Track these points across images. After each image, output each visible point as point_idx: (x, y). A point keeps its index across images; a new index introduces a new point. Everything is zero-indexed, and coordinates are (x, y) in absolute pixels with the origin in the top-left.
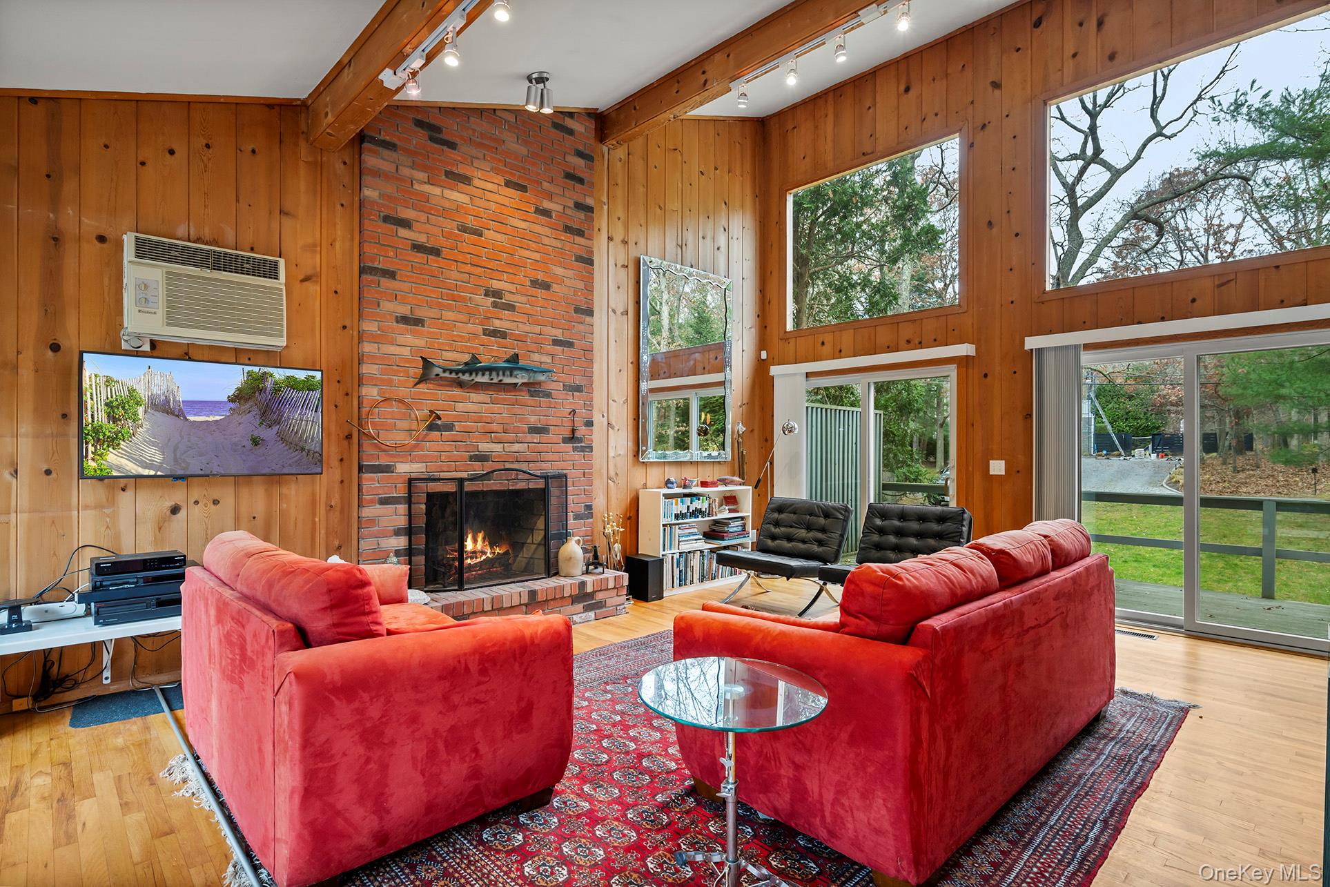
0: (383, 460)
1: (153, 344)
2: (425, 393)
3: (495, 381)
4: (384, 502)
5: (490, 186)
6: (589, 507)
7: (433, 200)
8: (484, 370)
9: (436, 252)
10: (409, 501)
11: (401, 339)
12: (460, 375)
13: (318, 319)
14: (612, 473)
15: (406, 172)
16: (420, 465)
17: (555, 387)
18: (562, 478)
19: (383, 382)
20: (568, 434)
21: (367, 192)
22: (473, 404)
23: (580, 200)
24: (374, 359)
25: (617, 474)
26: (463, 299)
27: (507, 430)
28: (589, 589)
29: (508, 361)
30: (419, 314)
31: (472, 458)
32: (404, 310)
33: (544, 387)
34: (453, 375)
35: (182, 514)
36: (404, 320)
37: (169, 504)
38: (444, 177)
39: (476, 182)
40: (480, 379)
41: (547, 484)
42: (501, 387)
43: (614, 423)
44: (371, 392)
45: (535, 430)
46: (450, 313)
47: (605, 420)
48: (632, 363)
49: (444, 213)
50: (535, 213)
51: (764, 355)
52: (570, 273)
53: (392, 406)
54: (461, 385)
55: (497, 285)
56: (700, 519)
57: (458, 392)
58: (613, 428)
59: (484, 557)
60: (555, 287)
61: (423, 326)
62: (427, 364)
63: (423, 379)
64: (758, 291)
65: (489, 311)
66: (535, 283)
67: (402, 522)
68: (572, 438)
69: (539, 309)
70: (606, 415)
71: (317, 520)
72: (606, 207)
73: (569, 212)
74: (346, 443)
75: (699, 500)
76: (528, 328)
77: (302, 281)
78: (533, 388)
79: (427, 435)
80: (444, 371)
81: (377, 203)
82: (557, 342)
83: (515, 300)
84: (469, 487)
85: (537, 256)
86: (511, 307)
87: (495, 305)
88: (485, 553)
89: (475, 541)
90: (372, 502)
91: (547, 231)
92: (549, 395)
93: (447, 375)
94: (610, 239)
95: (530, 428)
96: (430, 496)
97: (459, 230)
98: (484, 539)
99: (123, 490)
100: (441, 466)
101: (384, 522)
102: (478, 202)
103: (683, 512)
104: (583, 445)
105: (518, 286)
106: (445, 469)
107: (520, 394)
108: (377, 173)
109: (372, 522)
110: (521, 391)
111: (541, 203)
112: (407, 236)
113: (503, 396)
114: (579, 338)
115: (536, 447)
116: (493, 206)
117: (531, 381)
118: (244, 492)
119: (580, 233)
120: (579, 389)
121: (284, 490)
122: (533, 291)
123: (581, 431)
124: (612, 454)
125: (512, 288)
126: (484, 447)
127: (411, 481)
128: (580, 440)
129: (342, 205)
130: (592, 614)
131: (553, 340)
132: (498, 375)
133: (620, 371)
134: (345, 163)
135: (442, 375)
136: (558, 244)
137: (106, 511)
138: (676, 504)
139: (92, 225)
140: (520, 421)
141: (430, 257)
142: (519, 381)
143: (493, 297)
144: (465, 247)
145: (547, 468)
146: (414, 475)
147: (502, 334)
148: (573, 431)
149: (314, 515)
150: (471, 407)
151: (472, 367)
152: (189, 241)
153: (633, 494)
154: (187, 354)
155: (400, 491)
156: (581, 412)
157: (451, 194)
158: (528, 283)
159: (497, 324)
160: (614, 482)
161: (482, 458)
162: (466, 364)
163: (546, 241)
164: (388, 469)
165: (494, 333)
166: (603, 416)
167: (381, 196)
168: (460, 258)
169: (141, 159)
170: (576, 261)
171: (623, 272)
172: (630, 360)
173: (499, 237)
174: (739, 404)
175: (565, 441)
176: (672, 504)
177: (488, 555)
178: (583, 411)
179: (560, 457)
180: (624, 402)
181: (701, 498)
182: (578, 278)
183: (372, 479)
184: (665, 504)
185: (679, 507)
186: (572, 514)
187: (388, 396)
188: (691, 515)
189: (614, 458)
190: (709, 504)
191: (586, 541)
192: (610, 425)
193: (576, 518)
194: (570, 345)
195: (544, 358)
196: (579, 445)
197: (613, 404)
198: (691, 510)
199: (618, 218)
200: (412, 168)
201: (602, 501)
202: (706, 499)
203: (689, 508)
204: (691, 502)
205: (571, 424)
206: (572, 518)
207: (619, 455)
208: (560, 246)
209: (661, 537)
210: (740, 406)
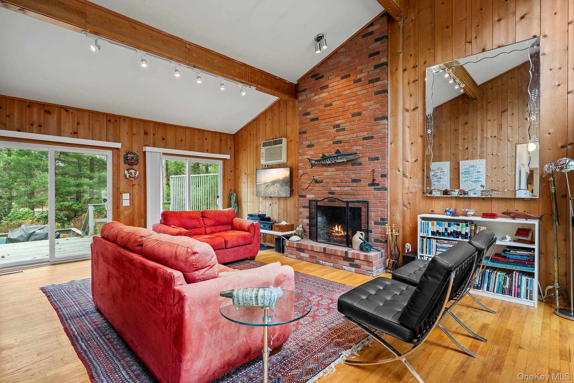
0: (304, 193)
1: (267, 166)
2: (314, 170)
4: (303, 207)
5: (335, 84)
7: (317, 101)
8: (328, 159)
9: (317, 119)
10: (310, 207)
11: (308, 152)
13: (293, 152)
14: (406, 203)
15: (309, 96)
16: (313, 195)
17: (364, 160)
18: (366, 203)
19: (303, 168)
20: (371, 182)
22: (330, 172)
23: (377, 63)
25: (409, 203)
26: (326, 133)
27: (342, 181)
28: (350, 256)
29: (336, 153)
30: (313, 143)
31: (329, 193)
32: (308, 143)
33: (359, 161)
34: (320, 162)
35: (271, 206)
36: (309, 146)
37: (269, 203)
38: (320, 90)
39: (330, 85)
41: (347, 205)
43: (407, 174)
45: (354, 181)
47: (400, 174)
48: (421, 137)
49: (320, 103)
50: (354, 83)
52: (372, 102)
54: (324, 165)
55: (338, 122)
56: (460, 239)
57: (325, 168)
58: (406, 177)
60: (364, 113)
61: (314, 147)
63: (313, 165)
65: (335, 134)
66: (354, 115)
67: (307, 214)
68: (373, 184)
69: (355, 126)
70: (401, 170)
72: (401, 55)
73: (370, 73)
75: (458, 225)
76: (351, 136)
77: (290, 142)
78: (354, 162)
79: (315, 185)
80: (315, 161)
81: (302, 111)
82: (365, 139)
83: (345, 126)
85: (354, 102)
86: (343, 129)
87: (337, 131)
91: (359, 88)
92: (360, 164)
94: (404, 70)
95: (352, 180)
97: (324, 107)
99: (264, 199)
100: (319, 196)
101: (304, 214)
102: (331, 92)
103: (440, 231)
104: (379, 187)
105: (347, 119)
106: (320, 197)
107: (347, 165)
108: (302, 101)
109: (301, 213)
111: (357, 77)
112: (309, 118)
113: (340, 167)
114: (377, 133)
115: (354, 188)
116: (336, 91)
118: (280, 201)
119: (378, 80)
120: (377, 159)
122: (354, 118)
123: (379, 179)
124: (405, 191)
125: (344, 121)
126: (333, 189)
127: (310, 201)
128: (378, 185)
130: (353, 269)
131: (363, 138)
132: (332, 160)
133: (412, 143)
135: (315, 163)
136: (365, 91)
138: (433, 225)
140: (347, 177)
141: (316, 121)
143: (336, 128)
144: (326, 113)
145: (361, 198)
146: (311, 199)
147: (341, 142)
148: (374, 180)
150: (328, 173)
152: (272, 140)
154: (272, 167)
155: (308, 204)
156: (379, 170)
157: (321, 95)
158: (351, 116)
159: (338, 138)
160: (407, 208)
161: (333, 193)
162: (322, 157)
163: (359, 93)
164: (304, 196)
165: (337, 142)
166: (399, 171)
168: (325, 117)
169: (266, 124)
170: (375, 95)
171: (412, 85)
172: (420, 135)
173: (339, 102)
175: (370, 185)
176: (428, 224)
177: (343, 234)
178: (380, 169)
179: (366, 193)
180: (415, 161)
181: (461, 224)
182: (376, 103)
183: (301, 200)
184: (421, 224)
185: (435, 228)
186: (373, 222)
187: (304, 172)
188: (449, 235)
189: (407, 194)
190: (471, 230)
191: (381, 237)
192: (404, 175)
193: (376, 223)
194: (372, 138)
195: (358, 148)
196: (377, 187)
197: (407, 163)
198: (449, 231)
199: (411, 55)
200: (311, 93)
201: (398, 217)
202: (467, 226)
203: (446, 229)
204: (449, 225)
205: (372, 177)
206: (373, 224)
207: (412, 192)
208: (366, 92)
209: (420, 244)
210: (563, 147)
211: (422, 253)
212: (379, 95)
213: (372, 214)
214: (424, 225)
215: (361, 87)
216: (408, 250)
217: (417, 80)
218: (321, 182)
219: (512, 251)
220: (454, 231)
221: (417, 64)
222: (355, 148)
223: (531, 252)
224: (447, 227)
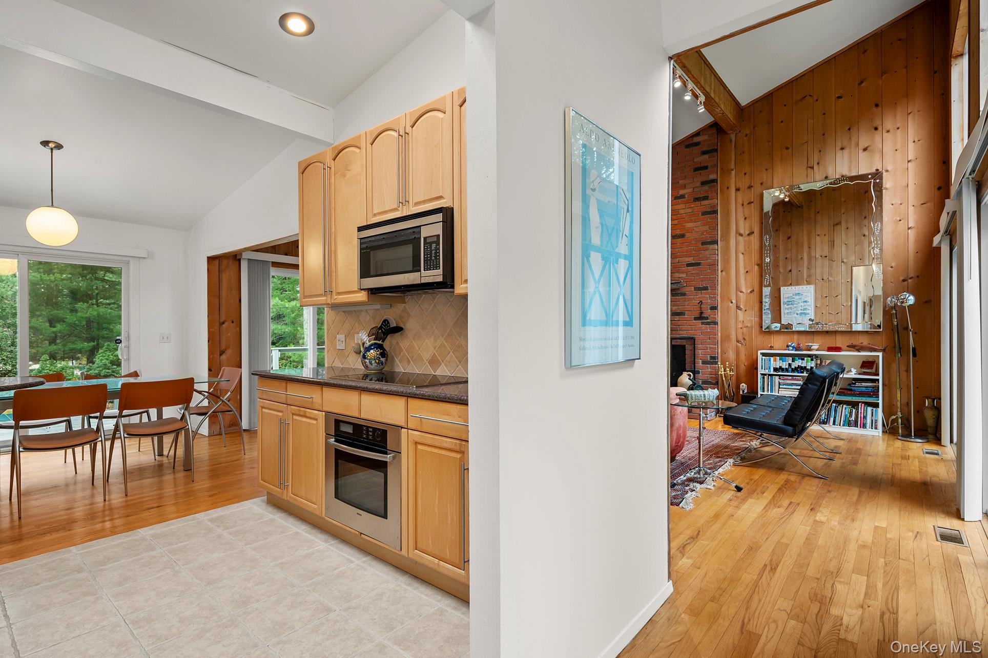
6: (714, 357)
14: (740, 338)
17: (689, 290)
18: (692, 340)
20: (698, 316)
23: (704, 179)
25: (744, 339)
33: (682, 290)
43: (742, 307)
45: (675, 314)
47: (733, 306)
48: (758, 265)
52: (698, 223)
58: (741, 309)
60: (688, 235)
66: (674, 237)
68: (701, 317)
70: (734, 301)
72: (733, 172)
73: (696, 190)
75: (803, 359)
78: (675, 292)
82: (689, 265)
85: (676, 222)
91: (683, 206)
92: (684, 294)
94: (737, 190)
103: (784, 367)
104: (708, 321)
111: (678, 192)
114: (705, 259)
115: (676, 322)
119: (706, 198)
120: (706, 288)
122: (675, 241)
123: (708, 312)
124: (739, 326)
128: (707, 318)
131: (687, 264)
133: (747, 272)
138: (775, 361)
148: (701, 313)
160: (742, 344)
163: (682, 211)
166: (732, 302)
170: (702, 215)
171: (747, 207)
172: (756, 263)
175: (696, 319)
176: (770, 360)
178: (709, 301)
179: (692, 328)
180: (751, 292)
181: (806, 358)
182: (704, 224)
184: (762, 360)
185: (778, 363)
186: (701, 361)
188: (793, 370)
189: (741, 328)
190: (816, 364)
191: (712, 377)
192: (738, 307)
193: (704, 363)
194: (699, 264)
195: (681, 275)
196: (706, 321)
197: (741, 294)
198: (793, 367)
199: (745, 174)
201: (731, 355)
202: (812, 360)
203: (790, 365)
204: (793, 361)
205: (699, 309)
206: (701, 363)
207: (747, 326)
208: (691, 211)
209: (761, 382)
210: (904, 281)
211: (764, 391)
212: (708, 216)
213: (700, 352)
214: (765, 361)
216: (743, 392)
217: (752, 202)
219: (857, 384)
220: (798, 366)
221: (752, 184)
222: (677, 275)
223: (876, 383)
224: (790, 362)
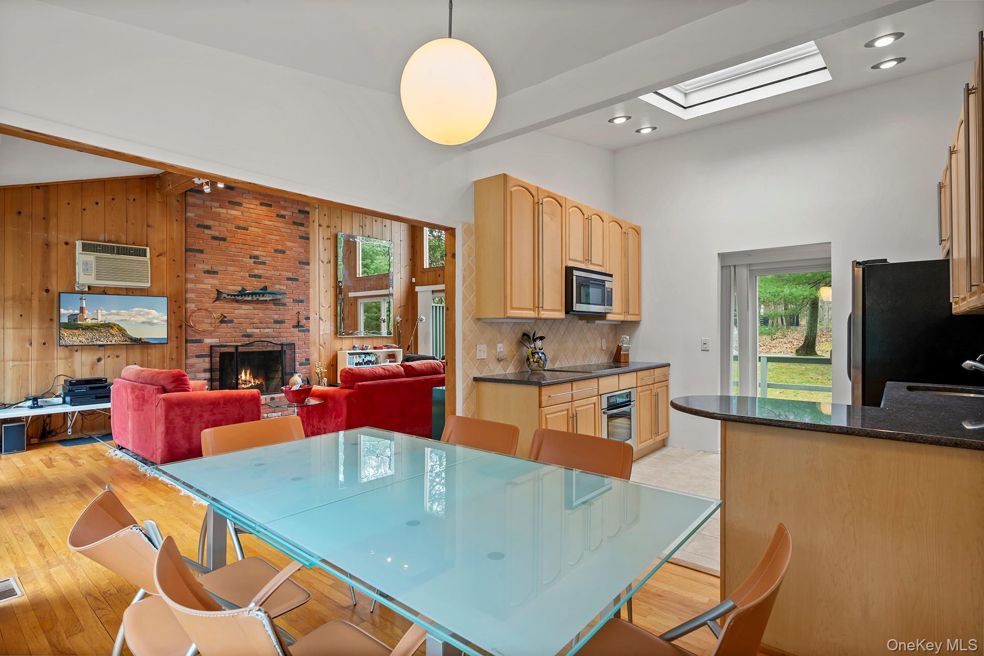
0: (198, 337)
1: (89, 288)
2: (218, 306)
3: (255, 299)
4: (198, 356)
5: (252, 206)
6: (308, 360)
7: (222, 216)
8: (248, 294)
9: (224, 239)
10: (211, 356)
11: (206, 281)
12: (236, 297)
13: (165, 273)
14: (322, 343)
15: (208, 203)
16: (216, 339)
17: (288, 301)
18: (292, 346)
19: (198, 301)
20: (296, 324)
21: (189, 214)
22: (243, 310)
23: (302, 209)
24: (192, 291)
25: (325, 343)
26: (238, 261)
27: (262, 322)
29: (261, 289)
30: (215, 269)
31: (243, 336)
32: (208, 267)
33: (282, 301)
34: (233, 297)
35: (102, 362)
36: (208, 272)
37: (96, 357)
38: (227, 204)
39: (245, 205)
40: (247, 298)
41: (282, 348)
42: (258, 302)
43: (323, 318)
44: (191, 306)
45: (276, 322)
46: (231, 268)
47: (317, 317)
48: (333, 287)
49: (228, 221)
50: (277, 217)
51: (414, 280)
52: (296, 245)
53: (202, 312)
54: (237, 301)
55: (256, 253)
56: (371, 365)
57: (235, 305)
58: (322, 320)
59: (250, 385)
60: (288, 252)
61: (217, 274)
62: (219, 293)
63: (218, 299)
64: (410, 247)
65: (252, 266)
66: (276, 251)
67: (207, 366)
68: (298, 326)
69: (279, 263)
70: (318, 314)
71: (165, 365)
72: (317, 210)
73: (294, 215)
74: (179, 329)
75: (370, 356)
76: (273, 272)
77: (158, 256)
78: (276, 302)
79: (219, 325)
80: (228, 295)
81: (194, 219)
82: (288, 279)
83: (266, 260)
84: (240, 349)
85: (278, 238)
86: (264, 263)
87: (255, 262)
88: (250, 382)
89: (246, 375)
90: (192, 357)
92: (285, 305)
93: (229, 297)
94: (320, 225)
95: (274, 321)
96: (221, 354)
97: (236, 228)
98: (250, 374)
99: (76, 351)
100: (227, 340)
101: (198, 366)
102: (246, 214)
103: (360, 362)
104: (304, 329)
105: (268, 253)
106: (229, 341)
107: (269, 305)
108: (194, 205)
109: (192, 366)
110: (270, 303)
111: (280, 212)
112: (209, 233)
114: (301, 276)
115: (278, 330)
116: (254, 216)
117: (274, 298)
118: (131, 352)
119: (302, 225)
120: (302, 301)
121: (150, 351)
122: (276, 255)
123: (303, 322)
124: (322, 333)
125: (264, 254)
126: (249, 331)
127: (211, 347)
128: (302, 327)
129: (177, 220)
131: (287, 278)
132: (256, 296)
133: (326, 291)
134: (178, 201)
135: (227, 297)
136: (289, 231)
137: (69, 360)
138: (356, 358)
139: (62, 238)
140: (269, 318)
141: (221, 242)
142: (268, 299)
143: (254, 259)
144: (239, 236)
145: (284, 340)
146: (213, 344)
147: (260, 277)
148: (299, 322)
149: (164, 363)
150: (242, 311)
151: (242, 293)
152: (105, 242)
153: (334, 353)
154: (104, 291)
155: (206, 351)
156: (303, 313)
157: (230, 212)
158: (273, 251)
159: (256, 272)
160: (323, 347)
161: (248, 336)
162: (239, 292)
163: (283, 230)
164: (200, 341)
165: (255, 276)
166: (316, 314)
167: (196, 216)
168: (237, 242)
169: (84, 207)
170: (300, 238)
171: (326, 241)
172: (332, 286)
173: (257, 230)
174: (399, 306)
175: (294, 327)
177: (252, 383)
178: (305, 312)
179: (291, 335)
180: (329, 307)
182: (301, 247)
183: (192, 346)
186: (298, 363)
187: (200, 307)
188: (365, 364)
189: (323, 335)
192: (320, 318)
193: (300, 365)
194: (297, 280)
195: (282, 287)
196: (302, 329)
197: (322, 308)
198: (365, 361)
199: (325, 215)
200: (212, 201)
201: (316, 357)
203: (363, 360)
205: (297, 319)
206: (298, 365)
207: (326, 334)
210: (400, 308)
212: (303, 240)
213: (298, 356)
215: (285, 225)
217: (330, 239)
218: (231, 322)
220: (368, 360)
222: (278, 286)
